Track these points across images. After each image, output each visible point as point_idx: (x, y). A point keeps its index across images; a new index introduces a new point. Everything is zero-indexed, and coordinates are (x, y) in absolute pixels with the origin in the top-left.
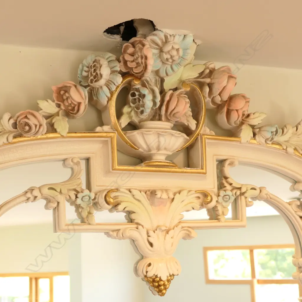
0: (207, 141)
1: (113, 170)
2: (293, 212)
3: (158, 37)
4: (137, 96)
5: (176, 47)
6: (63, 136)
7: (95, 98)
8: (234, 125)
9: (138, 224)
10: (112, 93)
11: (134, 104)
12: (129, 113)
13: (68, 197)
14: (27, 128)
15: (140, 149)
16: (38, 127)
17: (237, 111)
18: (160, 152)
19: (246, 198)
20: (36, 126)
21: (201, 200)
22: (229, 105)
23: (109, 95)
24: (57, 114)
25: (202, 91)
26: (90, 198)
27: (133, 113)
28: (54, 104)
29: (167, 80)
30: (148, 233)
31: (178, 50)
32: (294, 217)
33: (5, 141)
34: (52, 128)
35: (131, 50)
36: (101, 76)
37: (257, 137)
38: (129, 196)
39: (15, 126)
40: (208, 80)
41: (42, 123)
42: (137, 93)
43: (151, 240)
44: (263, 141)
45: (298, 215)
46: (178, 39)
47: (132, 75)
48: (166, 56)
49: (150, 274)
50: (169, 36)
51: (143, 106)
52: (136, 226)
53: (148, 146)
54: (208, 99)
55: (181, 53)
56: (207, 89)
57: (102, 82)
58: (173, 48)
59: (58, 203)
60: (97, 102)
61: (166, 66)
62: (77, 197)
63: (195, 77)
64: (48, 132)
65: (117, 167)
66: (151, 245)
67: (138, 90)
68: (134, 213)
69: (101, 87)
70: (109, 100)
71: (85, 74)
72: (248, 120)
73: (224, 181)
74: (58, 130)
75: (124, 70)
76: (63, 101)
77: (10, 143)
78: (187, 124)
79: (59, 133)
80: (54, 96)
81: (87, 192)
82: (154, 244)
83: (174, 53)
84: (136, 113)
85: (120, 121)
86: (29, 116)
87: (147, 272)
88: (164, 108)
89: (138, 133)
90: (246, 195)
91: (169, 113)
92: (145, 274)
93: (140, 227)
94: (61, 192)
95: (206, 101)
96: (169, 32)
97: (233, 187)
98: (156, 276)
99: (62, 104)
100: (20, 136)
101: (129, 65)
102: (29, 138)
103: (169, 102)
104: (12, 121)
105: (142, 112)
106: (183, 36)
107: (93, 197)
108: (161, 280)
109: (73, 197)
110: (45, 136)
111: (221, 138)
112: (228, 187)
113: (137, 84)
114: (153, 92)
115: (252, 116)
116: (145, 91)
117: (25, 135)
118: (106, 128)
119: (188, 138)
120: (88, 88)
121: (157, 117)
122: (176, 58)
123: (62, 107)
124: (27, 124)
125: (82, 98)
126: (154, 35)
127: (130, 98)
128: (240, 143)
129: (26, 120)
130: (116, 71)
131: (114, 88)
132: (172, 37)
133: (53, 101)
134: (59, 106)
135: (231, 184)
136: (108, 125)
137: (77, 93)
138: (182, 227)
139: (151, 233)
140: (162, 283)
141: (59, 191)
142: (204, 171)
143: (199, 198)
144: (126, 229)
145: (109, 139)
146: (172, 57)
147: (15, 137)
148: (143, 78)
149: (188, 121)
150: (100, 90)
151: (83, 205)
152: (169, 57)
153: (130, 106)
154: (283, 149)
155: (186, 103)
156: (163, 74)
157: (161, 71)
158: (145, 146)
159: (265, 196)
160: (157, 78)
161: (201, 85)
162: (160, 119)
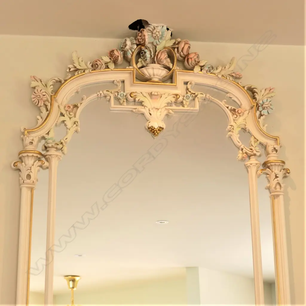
0: (177, 72)
1: (133, 83)
2: (223, 105)
3: (151, 28)
4: (143, 53)
5: (158, 31)
6: (112, 70)
7: (126, 56)
8: (191, 66)
9: (145, 106)
10: (133, 53)
11: (142, 57)
12: (141, 62)
13: (115, 95)
14: (97, 66)
15: (146, 76)
16: (101, 65)
17: (191, 58)
18: (155, 77)
19: (198, 98)
20: (100, 65)
21: (175, 98)
22: (188, 56)
23: (131, 53)
24: (110, 62)
25: (174, 51)
26: (124, 95)
27: (143, 62)
28: (108, 58)
29: (157, 47)
30: (149, 110)
31: (159, 32)
32: (224, 107)
33: (88, 71)
34: (107, 67)
35: (140, 34)
36: (127, 44)
37: (202, 71)
38: (141, 95)
39: (92, 66)
40: (177, 46)
41: (102, 63)
42: (143, 52)
43: (150, 112)
44: (205, 72)
45: (226, 106)
46: (159, 28)
47: (141, 45)
48: (154, 35)
49: (150, 126)
50: (155, 27)
51: (146, 57)
52: (144, 107)
53: (149, 74)
54: (178, 55)
55: (160, 33)
56: (176, 50)
57: (127, 47)
58: (157, 31)
59: (110, 97)
60: (127, 57)
61: (156, 40)
62: (118, 95)
63: (171, 45)
64: (105, 68)
65: (135, 82)
66: (151, 114)
67: (143, 50)
68: (143, 102)
69: (128, 50)
70: (132, 56)
71: (122, 46)
72: (199, 64)
73: (187, 91)
74: (110, 68)
75: (138, 43)
76: (112, 57)
77: (90, 73)
78: (168, 66)
79: (110, 69)
80: (109, 55)
81: (122, 92)
82: (152, 114)
83: (157, 33)
84: (144, 61)
85: (137, 65)
86: (97, 61)
87: (148, 125)
88: (155, 58)
89: (144, 69)
90: (198, 96)
91: (158, 60)
92: (148, 126)
93: (146, 107)
94: (111, 93)
95: (177, 55)
96: (155, 25)
97: (191, 93)
98: (153, 127)
99: (112, 58)
100: (95, 70)
101: (140, 40)
102: (98, 71)
103: (158, 55)
104: (91, 64)
105: (146, 60)
106: (161, 27)
107: (125, 95)
108: (155, 128)
109: (117, 95)
110: (104, 70)
111: (184, 71)
112: (189, 93)
113: (143, 48)
114: (150, 51)
115: (200, 62)
116: (146, 50)
117: (96, 69)
118: (130, 67)
119: (168, 71)
120: (123, 52)
121: (154, 63)
122: (158, 35)
123: (112, 59)
124: (97, 64)
125: (119, 54)
126: (149, 27)
127: (141, 54)
128: (194, 73)
129: (96, 62)
130: (134, 43)
131: (133, 50)
132: (157, 27)
133: (108, 57)
134: (110, 59)
135: (190, 92)
136: (132, 66)
137: (117, 52)
138: (166, 109)
139: (151, 110)
140: (155, 130)
141: (110, 91)
142: (175, 84)
143: (174, 97)
144: (139, 108)
145: (132, 72)
146: (157, 35)
147: (92, 70)
148: (145, 45)
149: (169, 64)
150: (128, 52)
151: (121, 98)
152: (155, 35)
153: (142, 58)
154: (216, 76)
155: (165, 55)
156: (155, 44)
157: (154, 43)
158: (148, 75)
159: (208, 97)
160: (154, 46)
161: (174, 48)
162: (155, 63)
